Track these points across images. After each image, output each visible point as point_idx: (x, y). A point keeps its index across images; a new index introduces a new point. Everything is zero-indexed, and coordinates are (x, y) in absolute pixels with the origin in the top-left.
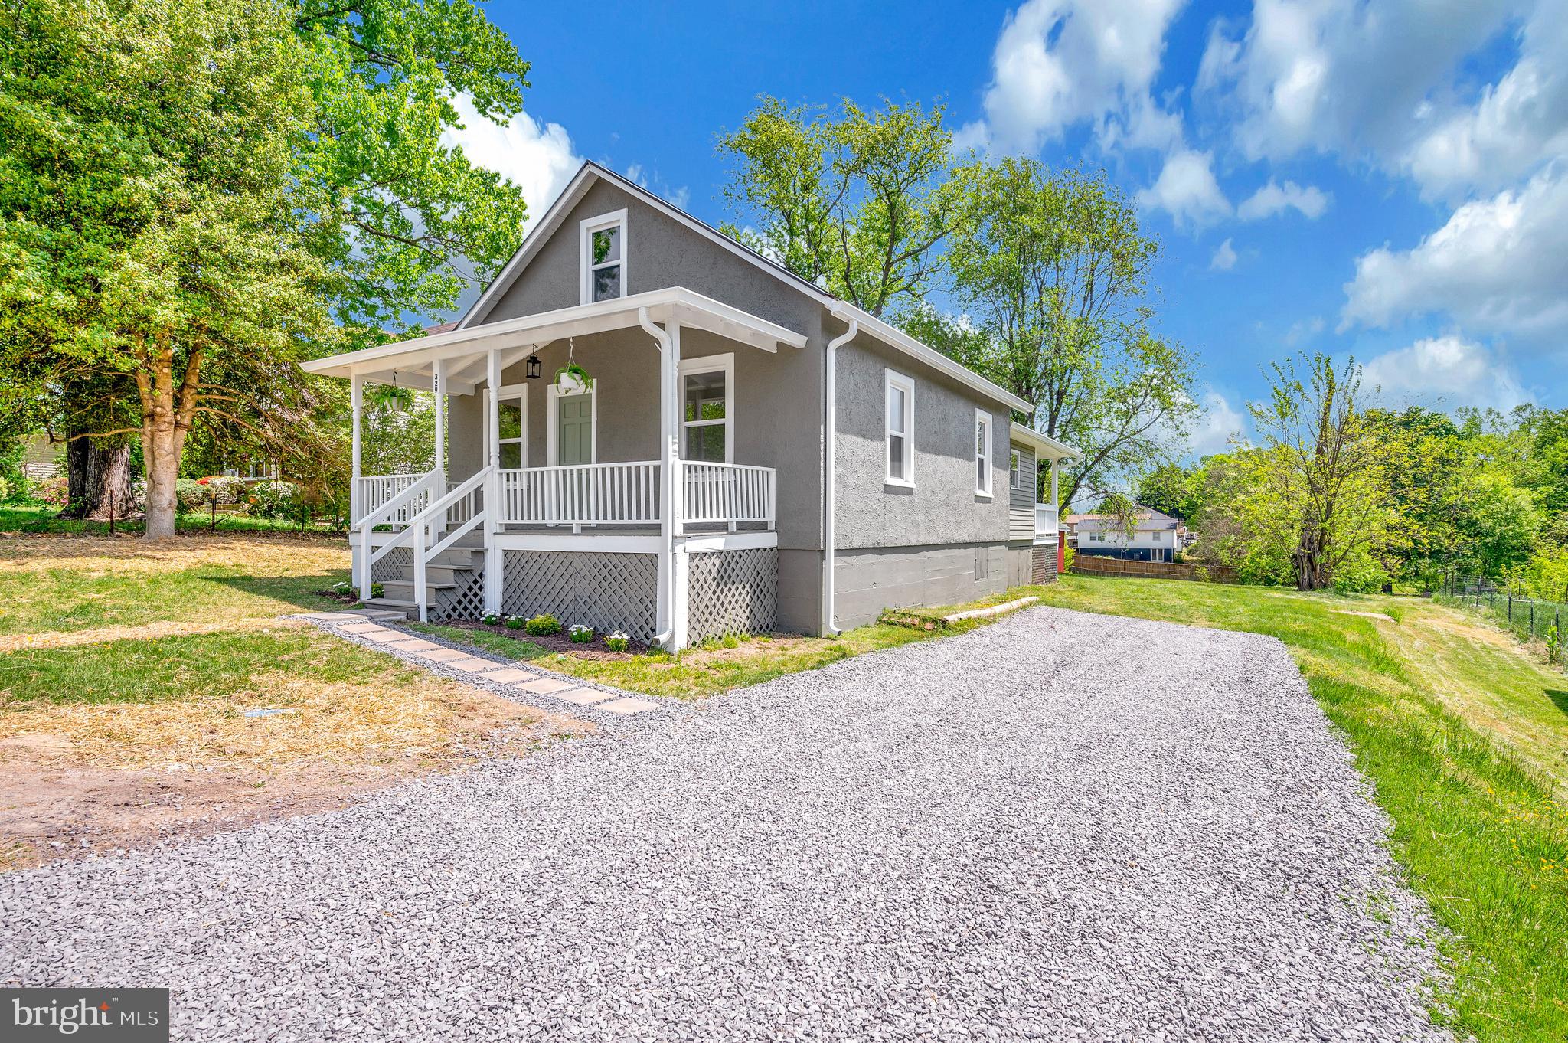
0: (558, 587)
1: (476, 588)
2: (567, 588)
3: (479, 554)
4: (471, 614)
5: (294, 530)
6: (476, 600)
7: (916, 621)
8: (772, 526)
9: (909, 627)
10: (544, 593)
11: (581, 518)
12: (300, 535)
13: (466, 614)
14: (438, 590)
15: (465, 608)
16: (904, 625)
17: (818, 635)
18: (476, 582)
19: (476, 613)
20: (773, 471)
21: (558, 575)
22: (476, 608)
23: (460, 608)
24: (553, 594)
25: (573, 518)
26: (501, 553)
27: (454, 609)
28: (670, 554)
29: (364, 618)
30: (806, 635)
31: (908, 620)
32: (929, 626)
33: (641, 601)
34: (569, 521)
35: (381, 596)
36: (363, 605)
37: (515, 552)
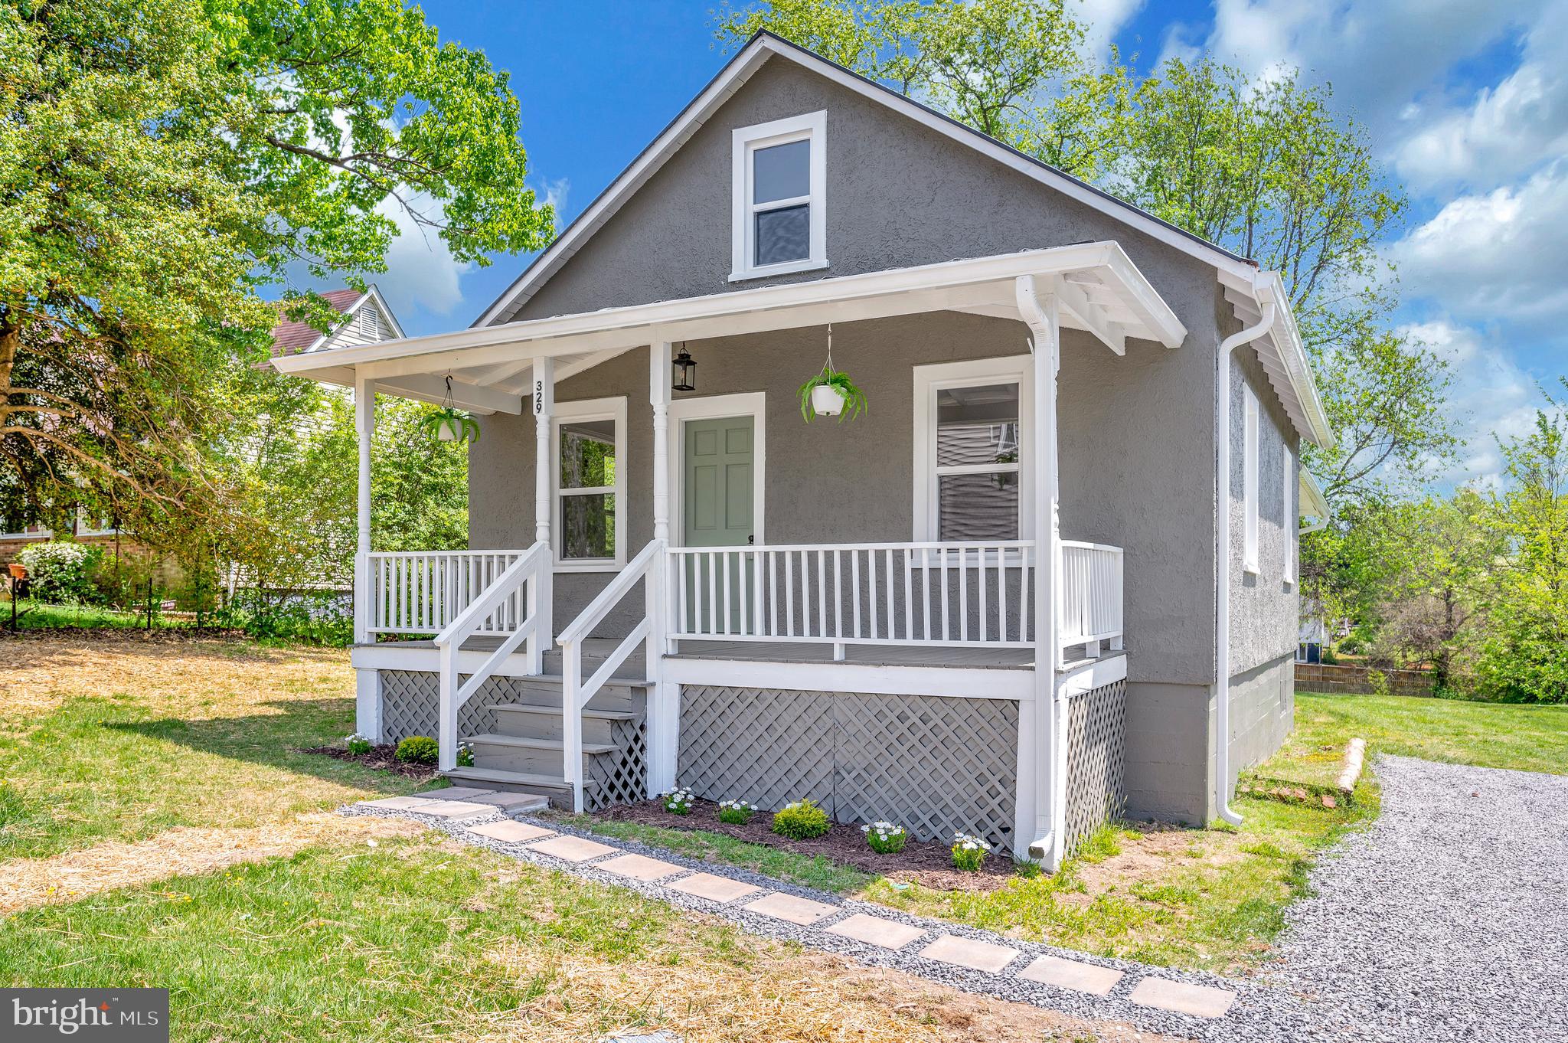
0: (799, 750)
1: (636, 748)
2: (818, 754)
3: (641, 692)
4: (632, 795)
5: (136, 628)
6: (637, 770)
7: (1302, 793)
8: (1120, 646)
9: (1293, 803)
10: (768, 761)
11: (848, 631)
12: (147, 636)
13: (626, 794)
14: (593, 756)
15: (625, 785)
16: (1283, 799)
17: (1202, 826)
18: (637, 739)
19: (638, 791)
20: (1121, 550)
21: (798, 729)
22: (637, 783)
23: (619, 784)
24: (788, 762)
25: (831, 632)
26: (677, 690)
27: (612, 787)
28: (1053, 701)
29: (493, 810)
30: (1183, 825)
31: (1285, 791)
32: (1328, 801)
33: (981, 779)
34: (823, 639)
35: (470, 764)
36: (448, 781)
37: (705, 690)
